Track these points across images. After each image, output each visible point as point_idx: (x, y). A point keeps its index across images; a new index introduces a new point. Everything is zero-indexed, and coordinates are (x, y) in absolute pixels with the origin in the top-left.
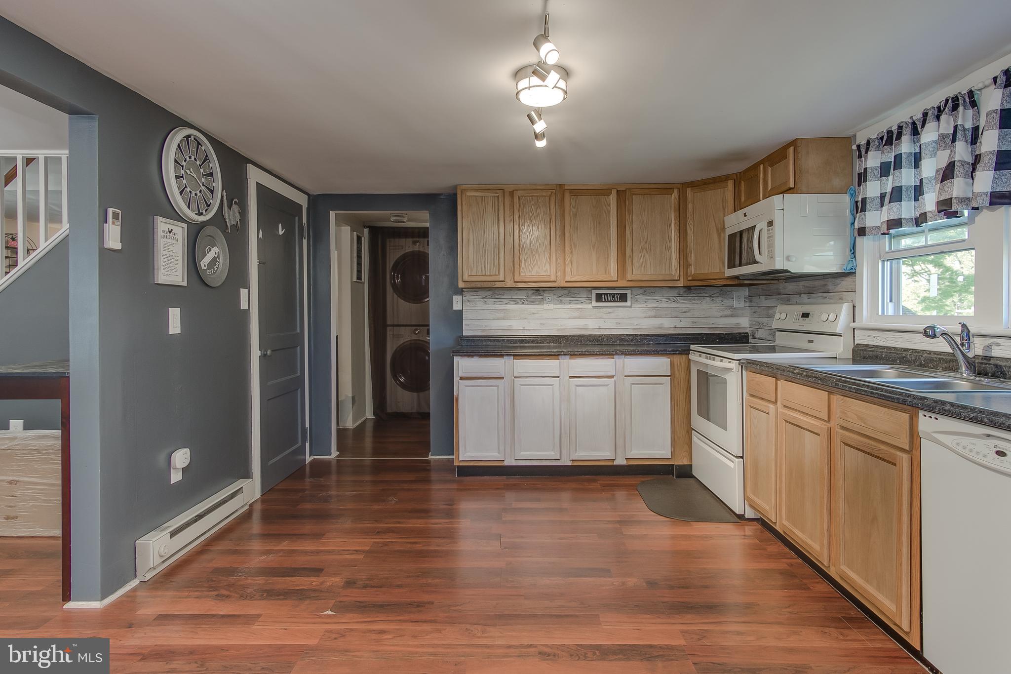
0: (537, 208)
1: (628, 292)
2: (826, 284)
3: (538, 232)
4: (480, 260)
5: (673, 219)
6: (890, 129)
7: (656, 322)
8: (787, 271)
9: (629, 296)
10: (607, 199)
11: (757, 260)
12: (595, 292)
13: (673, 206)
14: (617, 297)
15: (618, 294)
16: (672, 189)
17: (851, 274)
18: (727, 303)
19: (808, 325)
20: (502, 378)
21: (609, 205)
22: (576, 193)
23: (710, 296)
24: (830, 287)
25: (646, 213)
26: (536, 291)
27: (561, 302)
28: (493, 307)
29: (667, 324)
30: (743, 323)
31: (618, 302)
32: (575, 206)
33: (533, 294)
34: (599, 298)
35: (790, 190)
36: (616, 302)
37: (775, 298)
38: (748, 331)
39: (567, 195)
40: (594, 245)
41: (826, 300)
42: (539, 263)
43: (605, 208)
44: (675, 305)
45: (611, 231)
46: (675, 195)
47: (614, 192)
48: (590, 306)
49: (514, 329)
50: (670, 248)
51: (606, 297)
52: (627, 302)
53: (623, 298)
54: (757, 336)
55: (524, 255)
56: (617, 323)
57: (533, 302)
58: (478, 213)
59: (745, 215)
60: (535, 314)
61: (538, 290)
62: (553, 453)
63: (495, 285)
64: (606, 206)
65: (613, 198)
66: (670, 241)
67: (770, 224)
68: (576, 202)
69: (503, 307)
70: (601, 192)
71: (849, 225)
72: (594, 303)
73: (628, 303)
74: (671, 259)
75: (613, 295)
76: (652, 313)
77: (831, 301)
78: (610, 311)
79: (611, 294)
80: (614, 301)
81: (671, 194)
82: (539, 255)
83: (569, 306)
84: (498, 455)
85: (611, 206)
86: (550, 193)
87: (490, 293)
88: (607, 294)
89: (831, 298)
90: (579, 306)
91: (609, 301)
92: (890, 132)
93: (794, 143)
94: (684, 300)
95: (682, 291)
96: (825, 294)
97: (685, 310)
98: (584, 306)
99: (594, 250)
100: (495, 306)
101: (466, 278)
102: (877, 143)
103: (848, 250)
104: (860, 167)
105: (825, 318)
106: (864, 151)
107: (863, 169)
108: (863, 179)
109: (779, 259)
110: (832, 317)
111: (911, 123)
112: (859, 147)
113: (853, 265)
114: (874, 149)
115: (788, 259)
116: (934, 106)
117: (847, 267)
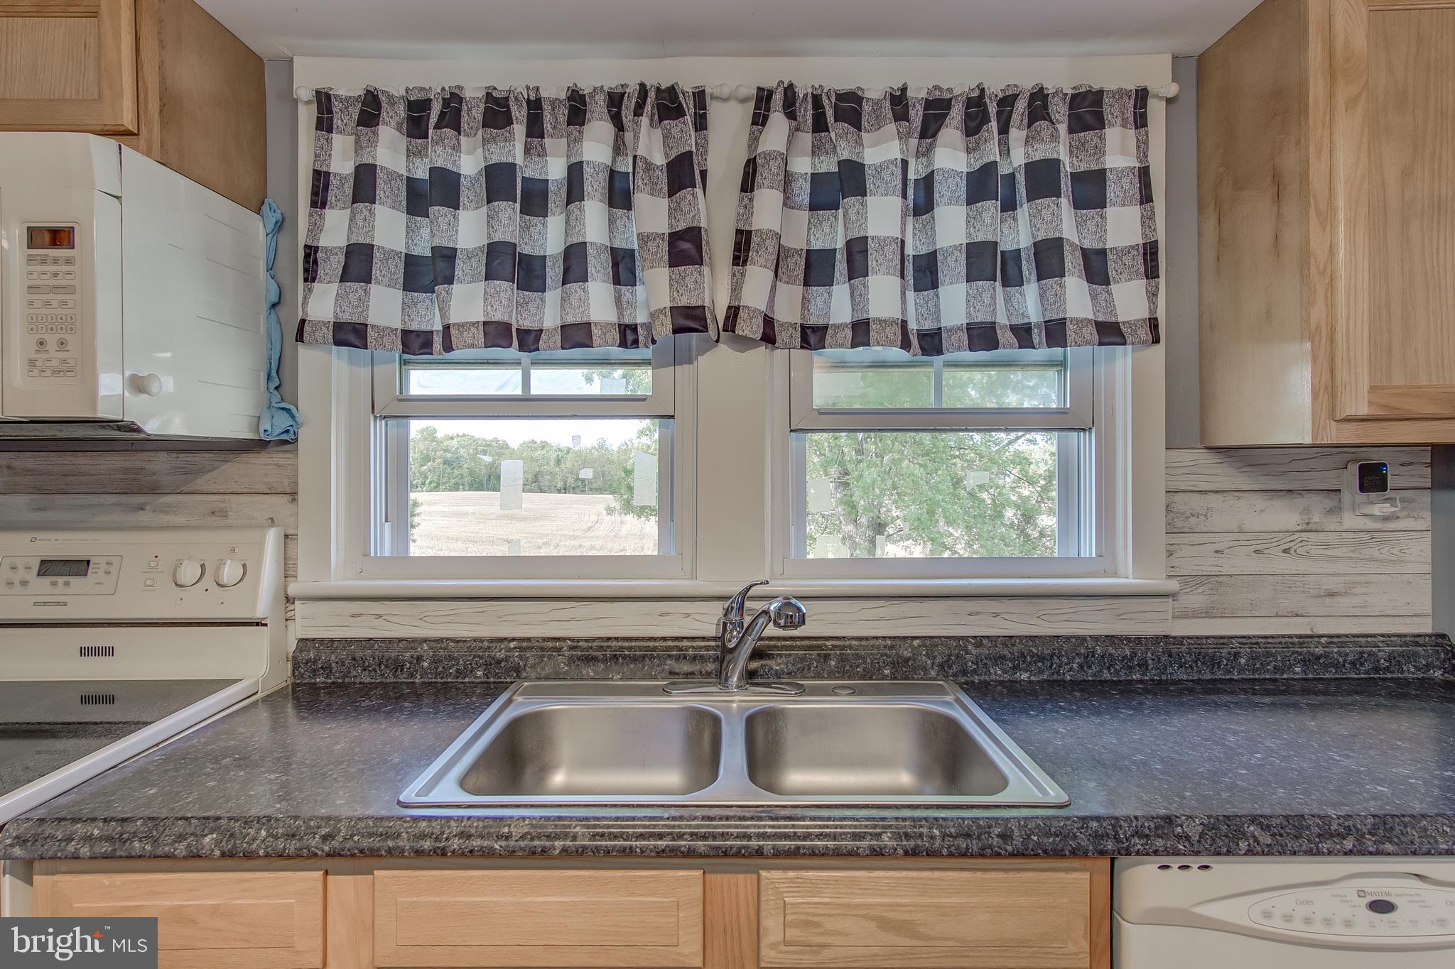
2: (148, 473)
8: (129, 427)
17: (287, 442)
41: (144, 517)
71: (264, 308)
89: (164, 510)
92: (453, 103)
102: (402, 111)
103: (263, 376)
104: (322, 153)
105: (189, 572)
106: (345, 118)
107: (342, 164)
108: (340, 192)
109: (110, 385)
110: (230, 572)
111: (528, 101)
112: (324, 100)
113: (283, 422)
114: (393, 122)
115: (138, 385)
116: (606, 89)
117: (274, 426)
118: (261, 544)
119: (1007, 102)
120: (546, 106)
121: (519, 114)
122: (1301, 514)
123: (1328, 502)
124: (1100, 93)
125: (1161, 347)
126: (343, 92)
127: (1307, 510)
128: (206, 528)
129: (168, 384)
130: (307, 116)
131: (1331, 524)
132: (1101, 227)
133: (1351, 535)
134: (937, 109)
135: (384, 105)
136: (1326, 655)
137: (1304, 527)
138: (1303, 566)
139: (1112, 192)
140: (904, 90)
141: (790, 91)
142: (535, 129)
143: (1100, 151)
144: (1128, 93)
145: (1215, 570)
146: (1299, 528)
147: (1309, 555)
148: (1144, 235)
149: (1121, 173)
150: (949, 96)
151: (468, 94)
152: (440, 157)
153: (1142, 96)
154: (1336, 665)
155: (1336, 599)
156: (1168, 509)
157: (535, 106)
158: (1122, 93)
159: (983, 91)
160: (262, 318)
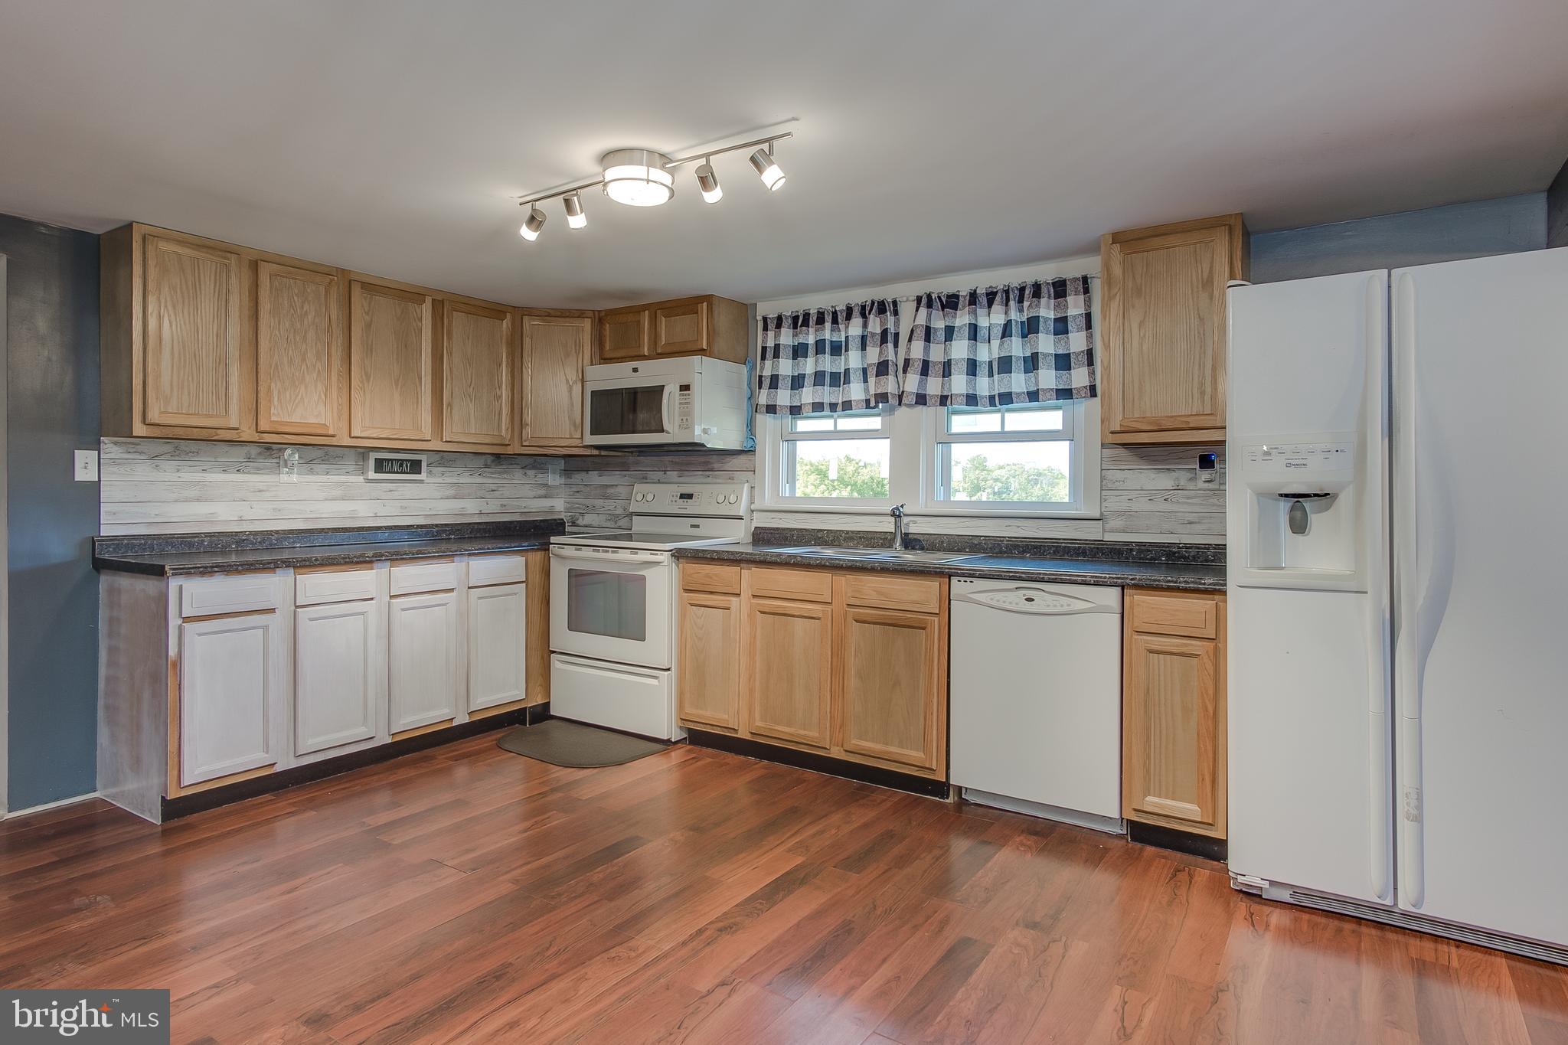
0: (303, 302)
1: (423, 458)
2: (709, 462)
3: (304, 346)
4: (186, 383)
5: (504, 357)
6: (807, 311)
7: (455, 505)
8: (703, 445)
9: (424, 465)
10: (417, 310)
11: (665, 428)
12: (373, 456)
13: (504, 338)
14: (407, 466)
15: (409, 460)
16: (505, 313)
17: (751, 452)
18: (541, 478)
19: (690, 507)
20: (272, 610)
21: (420, 320)
22: (372, 288)
23: (522, 468)
24: (716, 466)
25: (470, 341)
26: (265, 449)
27: (311, 471)
28: (174, 476)
29: (471, 509)
30: (558, 506)
31: (407, 473)
32: (369, 311)
33: (260, 453)
34: (380, 465)
35: (701, 352)
36: (405, 473)
37: (619, 475)
38: (562, 516)
39: (357, 291)
40: (398, 380)
41: (709, 480)
42: (306, 401)
43: (414, 324)
44: (479, 480)
45: (423, 363)
46: (506, 324)
47: (428, 300)
48: (361, 479)
49: (220, 519)
50: (500, 397)
51: (390, 464)
52: (420, 474)
53: (415, 467)
54: (580, 522)
55: (278, 383)
56: (401, 507)
57: (258, 469)
58: (184, 287)
59: (635, 370)
60: (263, 491)
61: (269, 449)
62: (363, 729)
63: (217, 435)
64: (415, 321)
65: (426, 310)
66: (500, 387)
67: (685, 388)
68: (370, 303)
69: (198, 476)
70: (409, 295)
71: (746, 400)
72: (372, 475)
73: (423, 476)
74: (500, 414)
75: (401, 462)
76: (451, 492)
77: (718, 481)
78: (392, 488)
79: (398, 460)
80: (401, 473)
81: (503, 320)
82: (306, 387)
83: (324, 478)
84: (266, 755)
85: (424, 322)
86: (328, 280)
87: (168, 448)
88: (392, 460)
89: (715, 477)
90: (343, 478)
91: (394, 472)
92: (807, 315)
93: (708, 299)
94: (492, 473)
95: (490, 459)
96: (708, 473)
97: (493, 487)
98: (352, 479)
99: (397, 388)
100: (179, 474)
101: (154, 416)
102: (790, 321)
103: (745, 426)
104: (765, 340)
105: (721, 499)
106: (771, 325)
107: (770, 343)
108: (770, 353)
109: (698, 431)
110: (732, 499)
111: (832, 312)
112: (765, 319)
113: (751, 443)
114: (786, 326)
115: (705, 431)
116: (860, 304)
117: (748, 445)
118: (743, 488)
119: (1022, 290)
120: (839, 314)
121: (828, 318)
122: (1174, 481)
123: (1190, 475)
124: (1065, 281)
125: (1098, 399)
126: (770, 316)
127: (1177, 479)
128: (729, 483)
129: (714, 430)
130: (760, 325)
131: (1191, 486)
132: (1067, 343)
133: (1202, 492)
134: (991, 296)
135: (784, 320)
136: (1179, 552)
137: (1176, 488)
138: (1175, 508)
139: (1071, 326)
140: (975, 291)
141: (929, 296)
142: (835, 321)
143: (1066, 307)
144: (1078, 279)
145: (1128, 509)
146: (1174, 488)
147: (1178, 502)
148: (1088, 346)
149: (1075, 317)
150: (995, 290)
151: (811, 312)
152: (801, 339)
153: (1085, 279)
154: (1185, 558)
155: (1193, 525)
156: (1102, 479)
157: (835, 314)
158: (1075, 279)
159: (1009, 286)
160: (746, 403)
